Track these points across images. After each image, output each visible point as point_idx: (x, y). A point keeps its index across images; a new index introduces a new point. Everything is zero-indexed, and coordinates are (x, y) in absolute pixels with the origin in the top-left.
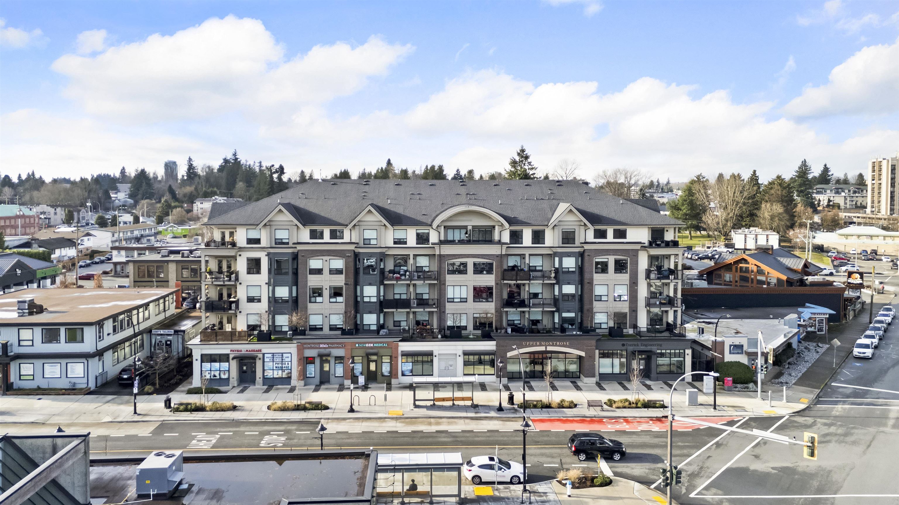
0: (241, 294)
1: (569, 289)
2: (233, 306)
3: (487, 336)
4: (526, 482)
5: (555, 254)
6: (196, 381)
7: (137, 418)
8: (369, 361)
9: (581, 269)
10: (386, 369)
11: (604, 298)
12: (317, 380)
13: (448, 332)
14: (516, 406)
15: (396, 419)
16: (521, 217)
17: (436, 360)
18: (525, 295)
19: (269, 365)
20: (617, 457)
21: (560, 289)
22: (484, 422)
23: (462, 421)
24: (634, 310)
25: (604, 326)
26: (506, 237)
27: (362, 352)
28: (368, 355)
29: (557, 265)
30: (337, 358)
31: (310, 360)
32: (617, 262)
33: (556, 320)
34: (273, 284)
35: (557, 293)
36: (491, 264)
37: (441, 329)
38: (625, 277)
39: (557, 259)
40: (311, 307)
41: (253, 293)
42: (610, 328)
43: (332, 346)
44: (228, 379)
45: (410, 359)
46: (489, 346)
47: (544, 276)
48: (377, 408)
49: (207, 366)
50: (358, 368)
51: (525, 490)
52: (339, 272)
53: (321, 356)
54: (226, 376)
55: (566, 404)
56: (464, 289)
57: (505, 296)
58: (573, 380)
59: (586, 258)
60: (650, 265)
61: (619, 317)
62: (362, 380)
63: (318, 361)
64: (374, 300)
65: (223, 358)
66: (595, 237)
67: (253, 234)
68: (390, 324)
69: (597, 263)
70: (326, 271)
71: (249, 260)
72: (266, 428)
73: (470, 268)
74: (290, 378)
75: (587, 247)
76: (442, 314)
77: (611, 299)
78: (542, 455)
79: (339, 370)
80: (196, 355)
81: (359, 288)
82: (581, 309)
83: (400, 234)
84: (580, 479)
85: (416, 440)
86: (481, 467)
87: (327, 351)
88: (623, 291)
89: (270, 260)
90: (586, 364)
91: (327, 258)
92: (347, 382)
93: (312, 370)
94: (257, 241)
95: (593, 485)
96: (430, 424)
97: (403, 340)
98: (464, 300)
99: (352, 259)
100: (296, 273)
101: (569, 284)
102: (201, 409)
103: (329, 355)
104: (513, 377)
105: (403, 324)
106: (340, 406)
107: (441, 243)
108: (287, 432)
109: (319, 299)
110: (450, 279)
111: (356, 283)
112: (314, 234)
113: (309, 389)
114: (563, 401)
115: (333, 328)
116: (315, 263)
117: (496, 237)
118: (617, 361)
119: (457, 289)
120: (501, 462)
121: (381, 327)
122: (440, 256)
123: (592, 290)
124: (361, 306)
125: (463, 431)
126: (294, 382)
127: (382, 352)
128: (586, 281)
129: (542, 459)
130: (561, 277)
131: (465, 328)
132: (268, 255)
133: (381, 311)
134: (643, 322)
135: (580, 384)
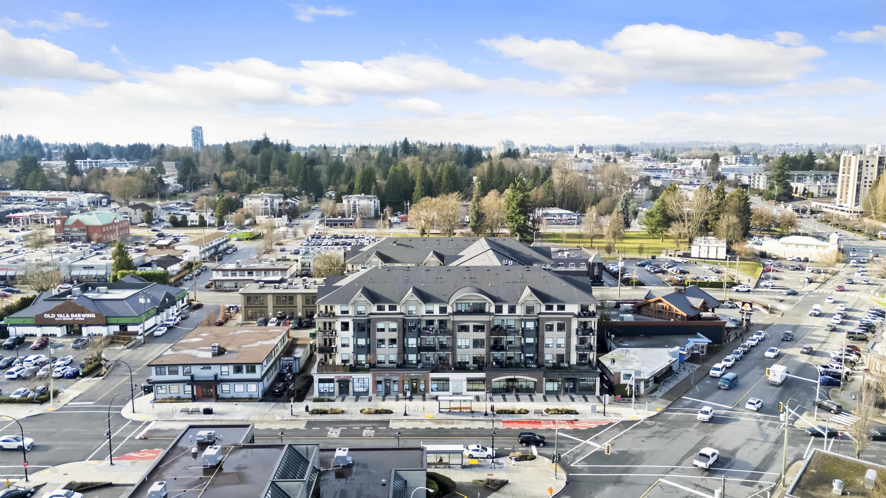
0: (338, 342)
1: (530, 340)
2: (334, 350)
3: (480, 369)
4: (493, 458)
5: (522, 320)
6: (316, 395)
7: (294, 418)
8: (412, 383)
9: (537, 328)
10: (422, 387)
11: (550, 346)
12: (383, 394)
13: (458, 365)
14: (495, 413)
15: (430, 420)
16: (502, 297)
17: (450, 383)
18: (504, 343)
19: (356, 385)
20: (541, 445)
21: (525, 340)
22: (477, 422)
23: (465, 422)
24: (568, 353)
25: (550, 362)
26: (493, 310)
27: (408, 379)
28: (412, 380)
29: (523, 326)
30: (394, 381)
31: (379, 382)
32: (559, 325)
33: (522, 358)
34: (356, 336)
35: (523, 342)
36: (484, 326)
37: (454, 364)
38: (563, 334)
39: (523, 323)
40: (378, 350)
41: (345, 342)
42: (553, 364)
43: (391, 375)
44: (334, 392)
45: (436, 382)
46: (482, 375)
47: (516, 332)
48: (419, 413)
49: (322, 385)
50: (406, 386)
51: (493, 462)
52: (394, 330)
53: (385, 380)
54: (332, 391)
55: (523, 411)
56: (467, 340)
57: (492, 343)
58: (530, 394)
59: (540, 322)
60: (579, 327)
61: (560, 358)
62: (409, 394)
63: (383, 383)
64: (415, 346)
65: (331, 381)
66: (546, 310)
67: (345, 309)
68: (424, 360)
69: (547, 325)
70: (387, 330)
71: (343, 323)
72: (363, 425)
73: (471, 328)
74: (368, 392)
75: (540, 316)
76: (454, 355)
77: (555, 346)
78: (505, 443)
79: (395, 387)
80: (316, 378)
81: (405, 339)
82: (537, 352)
83: (430, 307)
84: (520, 456)
85: (441, 433)
86: (473, 450)
87: (389, 378)
88: (562, 341)
89: (354, 323)
90: (538, 386)
91: (387, 322)
92: (401, 395)
93: (380, 387)
94: (347, 312)
95: (526, 460)
96: (448, 423)
97: (432, 372)
98: (467, 347)
99: (402, 323)
100: (369, 330)
101: (530, 337)
102: (325, 412)
103: (390, 380)
104: (495, 391)
105: (431, 359)
106: (399, 411)
107: (454, 314)
108: (374, 428)
109: (383, 346)
110: (460, 335)
111: (404, 336)
112: (380, 308)
113: (379, 399)
114: (521, 409)
115: (391, 362)
116: (380, 325)
117: (487, 310)
118: (556, 384)
119: (463, 340)
120: (483, 448)
121: (419, 362)
122: (453, 321)
123: (543, 341)
124: (407, 349)
125: (466, 428)
126: (370, 394)
127: (420, 378)
128: (540, 336)
129: (504, 445)
130: (526, 333)
131: (468, 363)
132: (353, 320)
133: (419, 352)
134: (574, 360)
135: (534, 397)
